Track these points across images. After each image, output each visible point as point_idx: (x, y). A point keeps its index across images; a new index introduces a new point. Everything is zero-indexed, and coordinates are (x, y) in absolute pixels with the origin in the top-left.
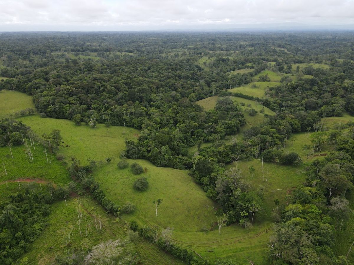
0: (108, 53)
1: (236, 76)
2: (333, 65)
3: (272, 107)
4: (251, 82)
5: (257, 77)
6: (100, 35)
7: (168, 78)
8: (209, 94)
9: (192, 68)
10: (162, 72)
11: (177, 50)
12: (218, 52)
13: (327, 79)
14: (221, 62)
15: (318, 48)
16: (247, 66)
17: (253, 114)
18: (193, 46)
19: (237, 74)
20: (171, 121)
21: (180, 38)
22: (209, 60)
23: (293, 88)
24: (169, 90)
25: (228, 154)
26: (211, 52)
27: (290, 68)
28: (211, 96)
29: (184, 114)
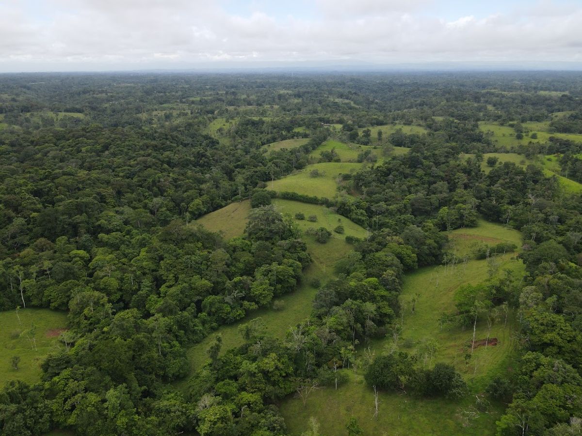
0: (28, 115)
1: (279, 155)
2: (429, 127)
3: (354, 216)
4: (307, 164)
5: (316, 154)
6: (21, 79)
7: (147, 167)
8: (231, 196)
9: (198, 141)
10: (134, 155)
11: (170, 105)
12: (242, 109)
13: (434, 155)
14: (249, 127)
15: (396, 98)
16: (295, 133)
17: (323, 238)
18: (198, 99)
19: (281, 149)
20: (147, 282)
21: (176, 84)
22: (228, 124)
23: (384, 175)
24: (147, 194)
25: (286, 373)
26: (231, 108)
27: (367, 134)
28: (236, 200)
29: (177, 259)
